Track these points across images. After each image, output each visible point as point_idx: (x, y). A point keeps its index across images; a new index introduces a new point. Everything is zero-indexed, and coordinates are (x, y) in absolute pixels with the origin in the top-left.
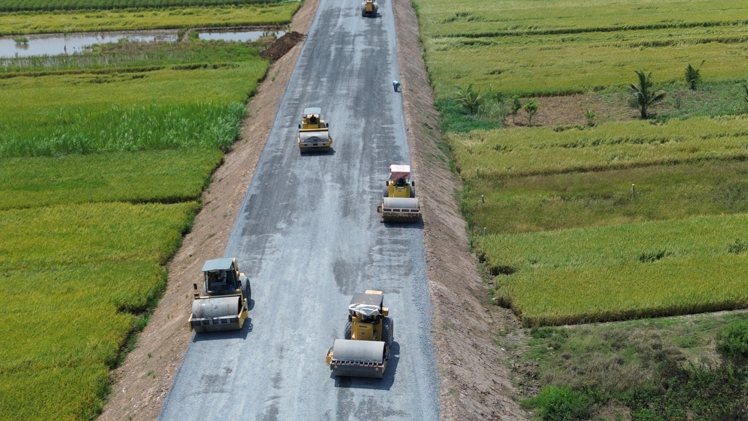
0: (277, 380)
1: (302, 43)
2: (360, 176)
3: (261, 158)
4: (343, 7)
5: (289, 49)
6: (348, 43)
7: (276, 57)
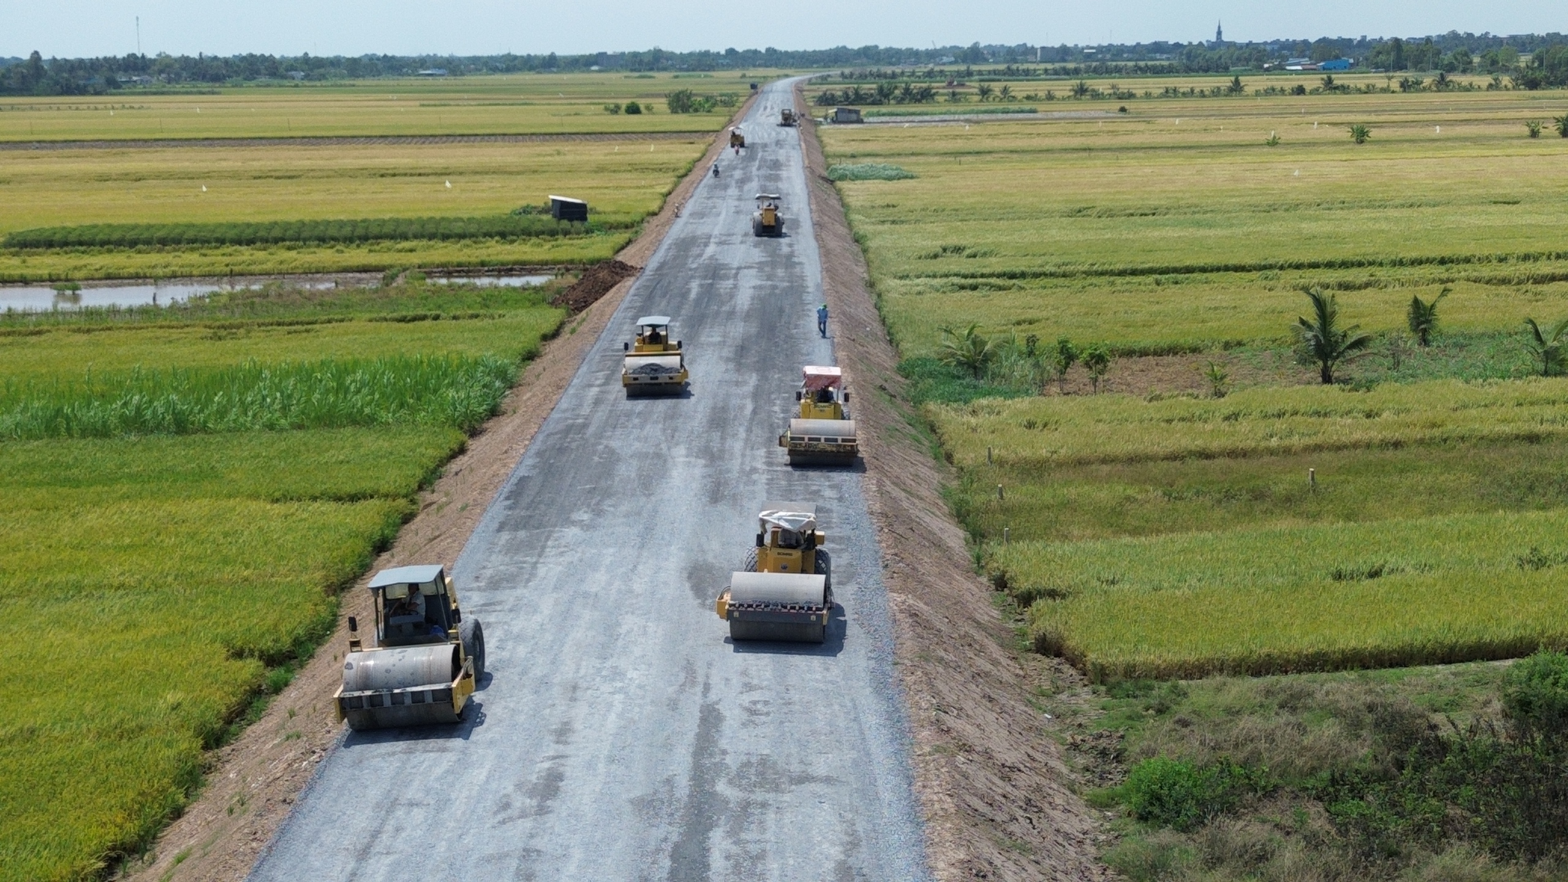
0: (563, 733)
1: (633, 279)
2: (745, 449)
3: (544, 428)
4: (716, 232)
5: (607, 289)
6: (726, 277)
7: (580, 304)
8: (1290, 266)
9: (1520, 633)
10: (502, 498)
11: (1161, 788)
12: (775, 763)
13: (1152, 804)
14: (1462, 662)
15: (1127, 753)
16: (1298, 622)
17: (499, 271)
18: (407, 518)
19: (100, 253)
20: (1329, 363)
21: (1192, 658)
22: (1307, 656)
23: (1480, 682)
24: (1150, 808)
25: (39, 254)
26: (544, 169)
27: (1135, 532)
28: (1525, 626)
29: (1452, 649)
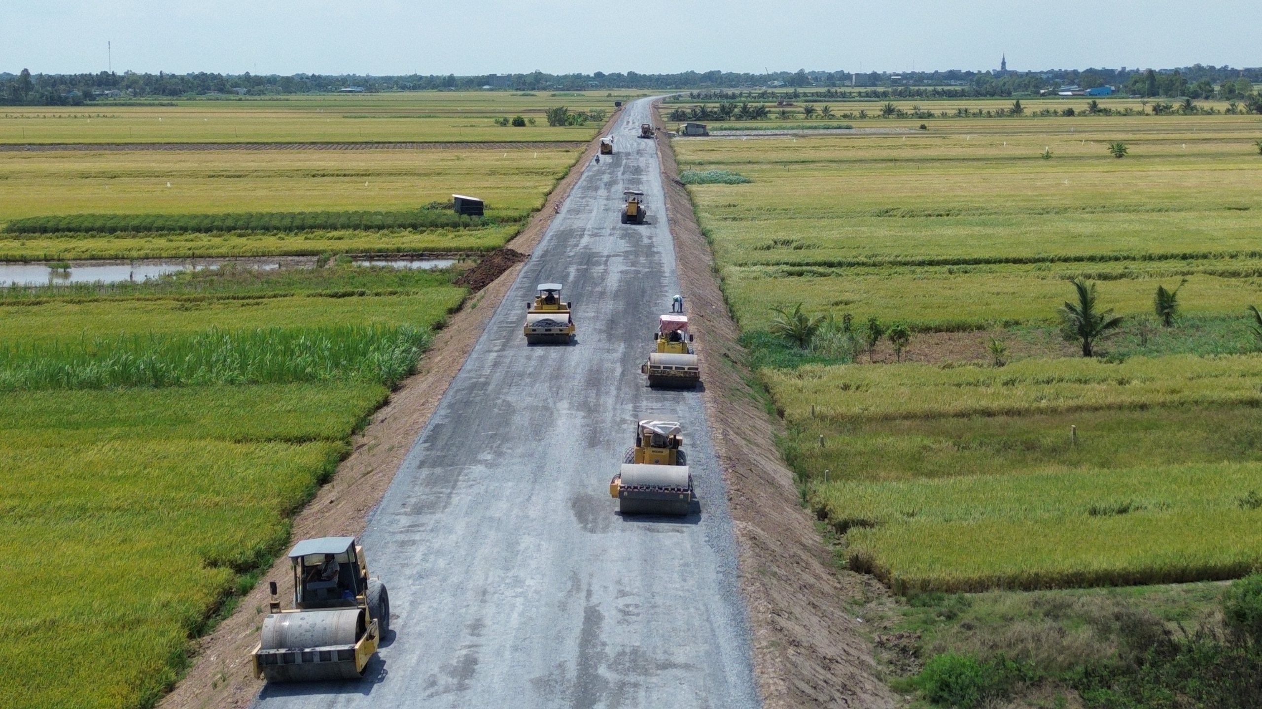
0: (476, 627)
1: (522, 264)
2: (616, 404)
3: (453, 385)
4: (589, 226)
5: (501, 271)
6: (598, 263)
7: (480, 285)
8: (1059, 259)
9: (1239, 558)
10: (421, 441)
11: (950, 677)
12: (645, 652)
13: (942, 690)
14: (1192, 581)
15: (923, 650)
16: (1061, 548)
17: (412, 256)
18: (344, 457)
19: (85, 238)
20: (1089, 340)
21: (975, 576)
22: (1067, 575)
23: (1206, 598)
24: (941, 693)
25: (35, 238)
26: (448, 172)
27: (931, 474)
28: (1243, 553)
29: (1184, 571)
